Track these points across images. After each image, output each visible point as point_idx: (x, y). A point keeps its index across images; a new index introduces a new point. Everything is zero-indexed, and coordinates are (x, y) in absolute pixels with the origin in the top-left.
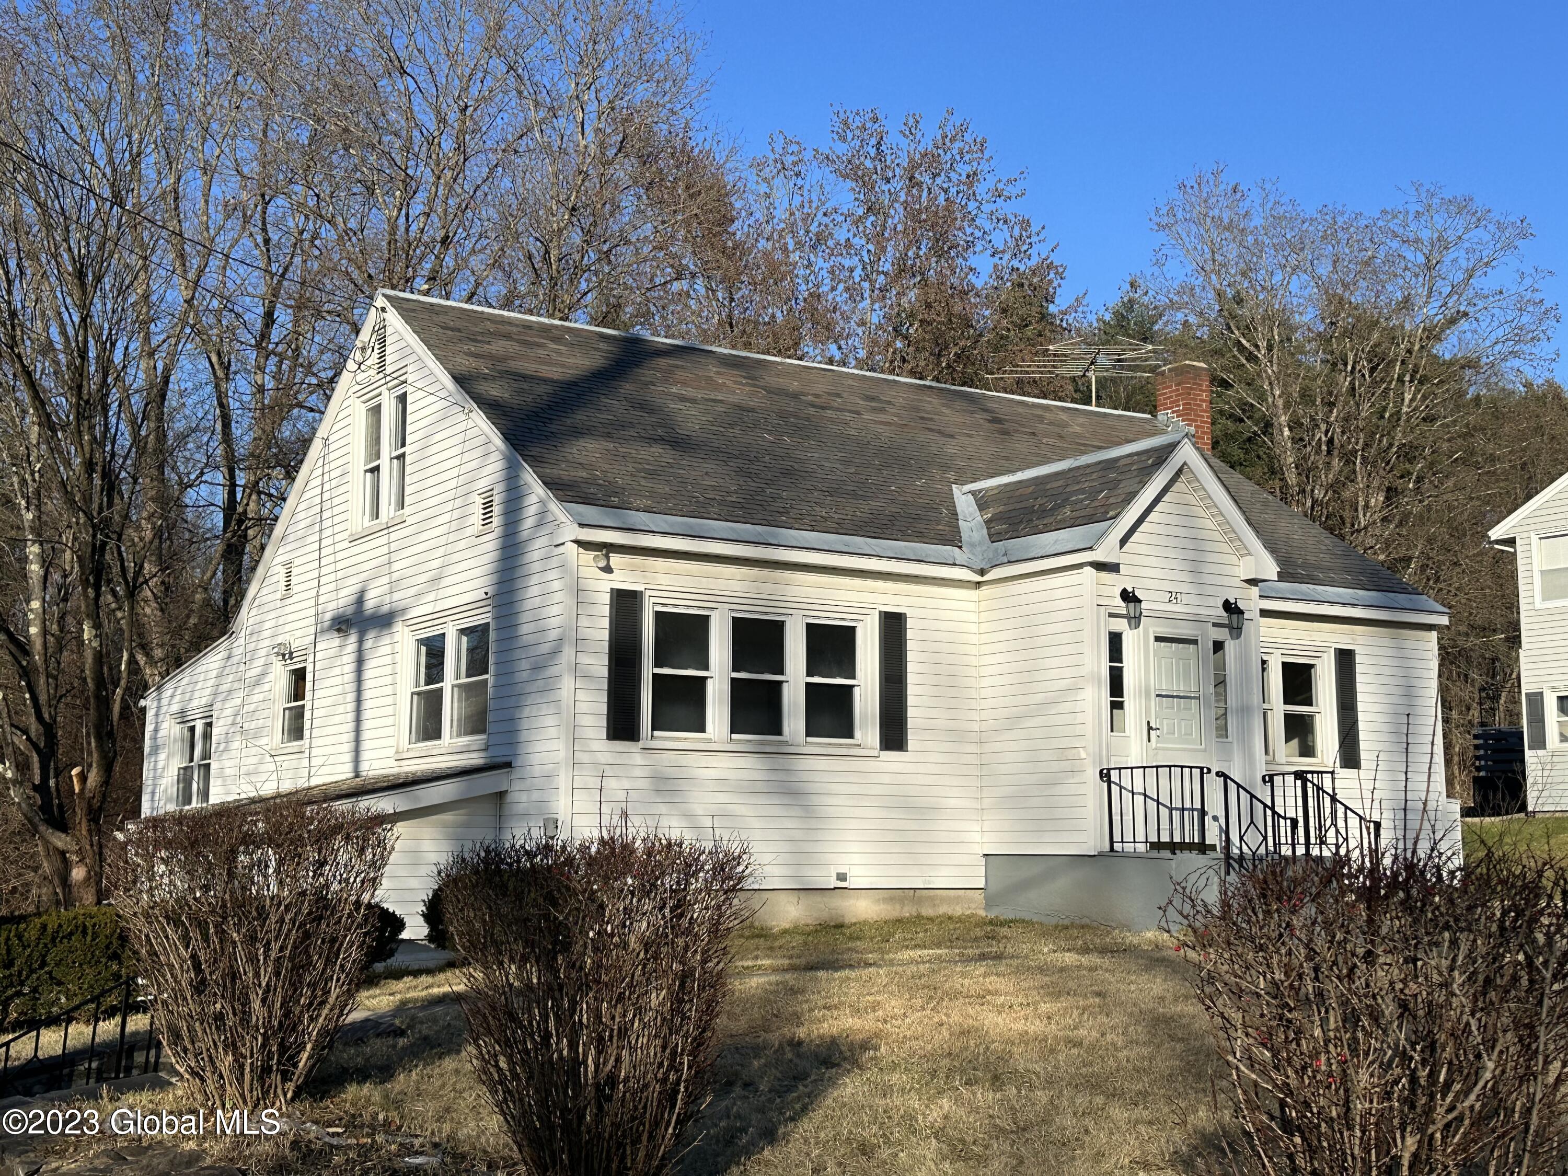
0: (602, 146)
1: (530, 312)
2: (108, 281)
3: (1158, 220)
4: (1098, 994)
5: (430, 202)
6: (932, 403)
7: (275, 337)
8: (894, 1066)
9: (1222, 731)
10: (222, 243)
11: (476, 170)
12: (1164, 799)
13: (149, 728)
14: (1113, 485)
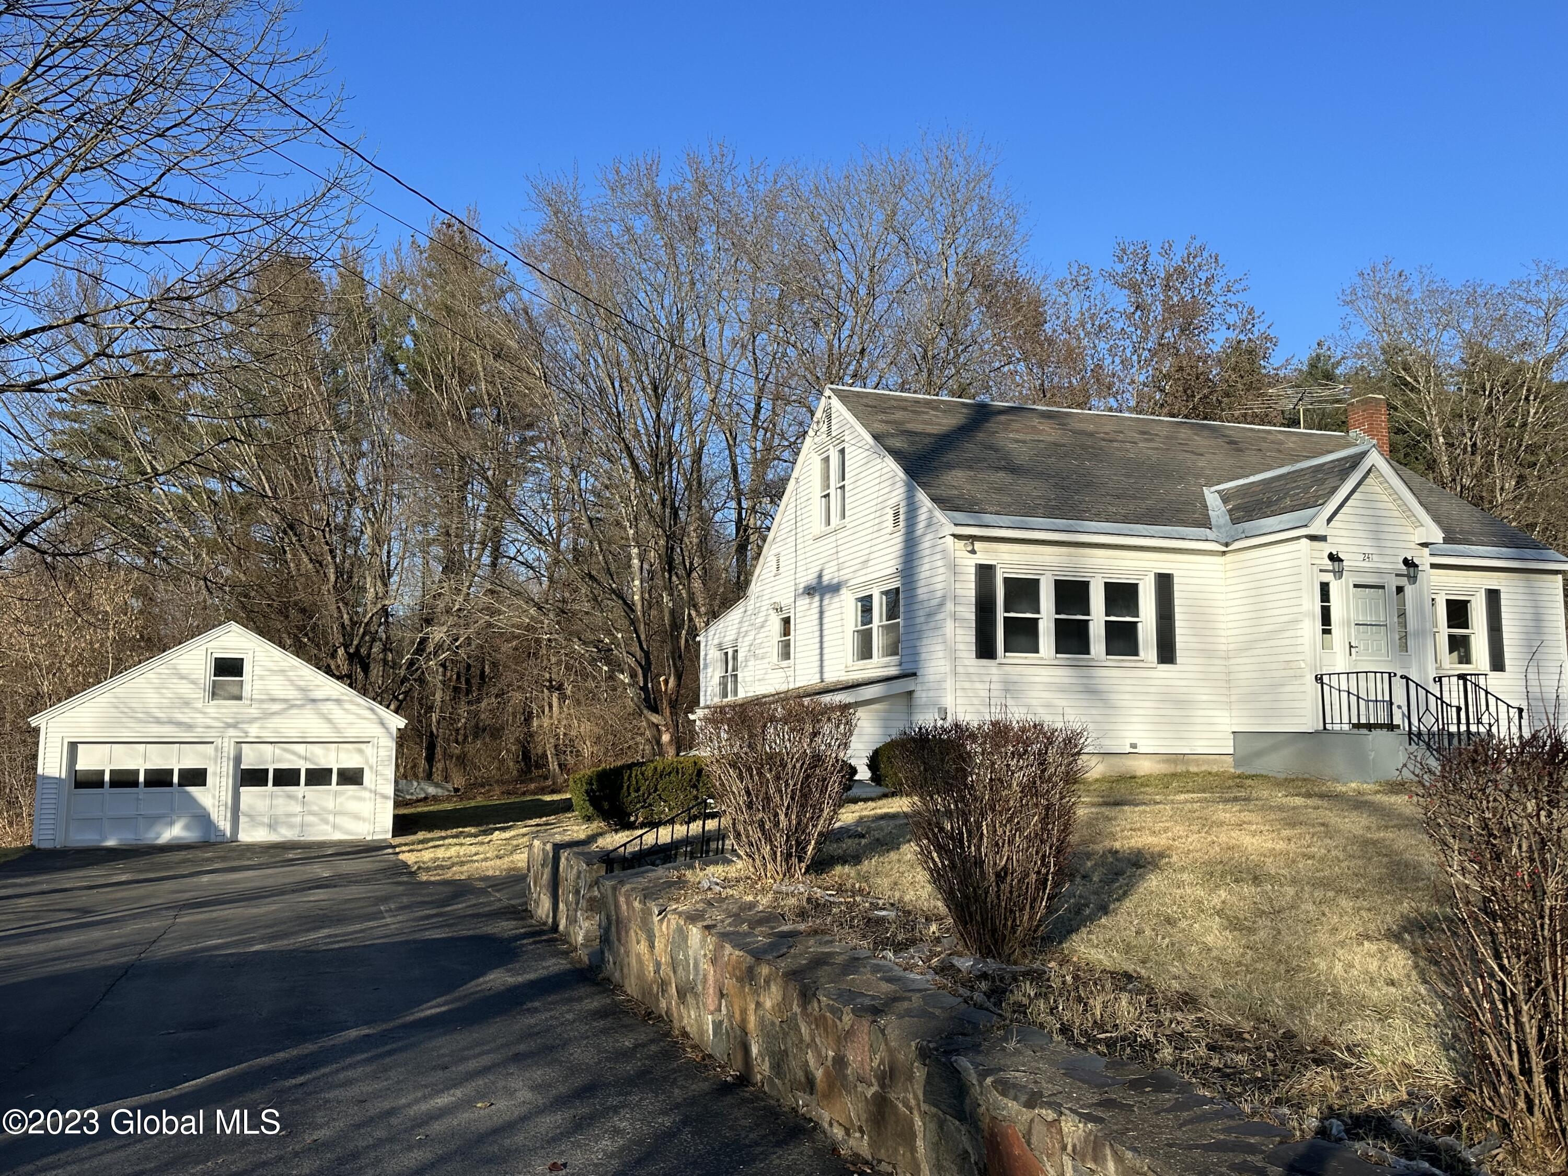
0: (960, 282)
1: (915, 392)
2: (670, 391)
3: (1344, 298)
4: (1323, 825)
5: (852, 330)
6: (1184, 433)
7: (762, 417)
8: (1183, 869)
9: (1404, 647)
10: (731, 363)
11: (881, 305)
12: (1363, 694)
13: (702, 654)
14: (1321, 482)
